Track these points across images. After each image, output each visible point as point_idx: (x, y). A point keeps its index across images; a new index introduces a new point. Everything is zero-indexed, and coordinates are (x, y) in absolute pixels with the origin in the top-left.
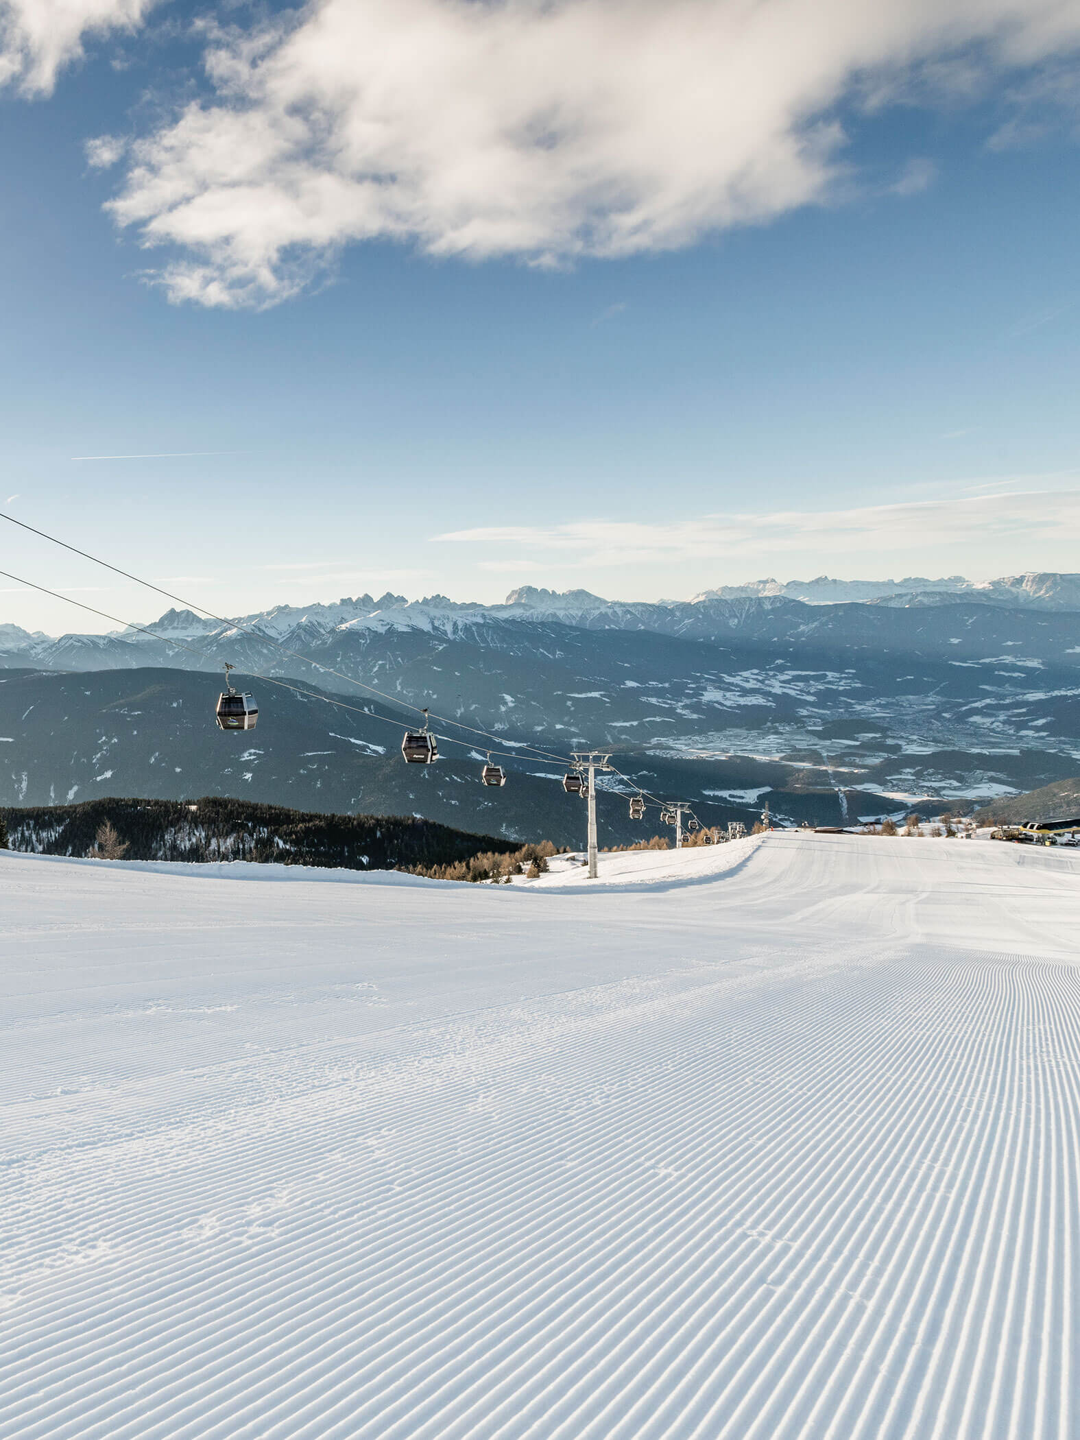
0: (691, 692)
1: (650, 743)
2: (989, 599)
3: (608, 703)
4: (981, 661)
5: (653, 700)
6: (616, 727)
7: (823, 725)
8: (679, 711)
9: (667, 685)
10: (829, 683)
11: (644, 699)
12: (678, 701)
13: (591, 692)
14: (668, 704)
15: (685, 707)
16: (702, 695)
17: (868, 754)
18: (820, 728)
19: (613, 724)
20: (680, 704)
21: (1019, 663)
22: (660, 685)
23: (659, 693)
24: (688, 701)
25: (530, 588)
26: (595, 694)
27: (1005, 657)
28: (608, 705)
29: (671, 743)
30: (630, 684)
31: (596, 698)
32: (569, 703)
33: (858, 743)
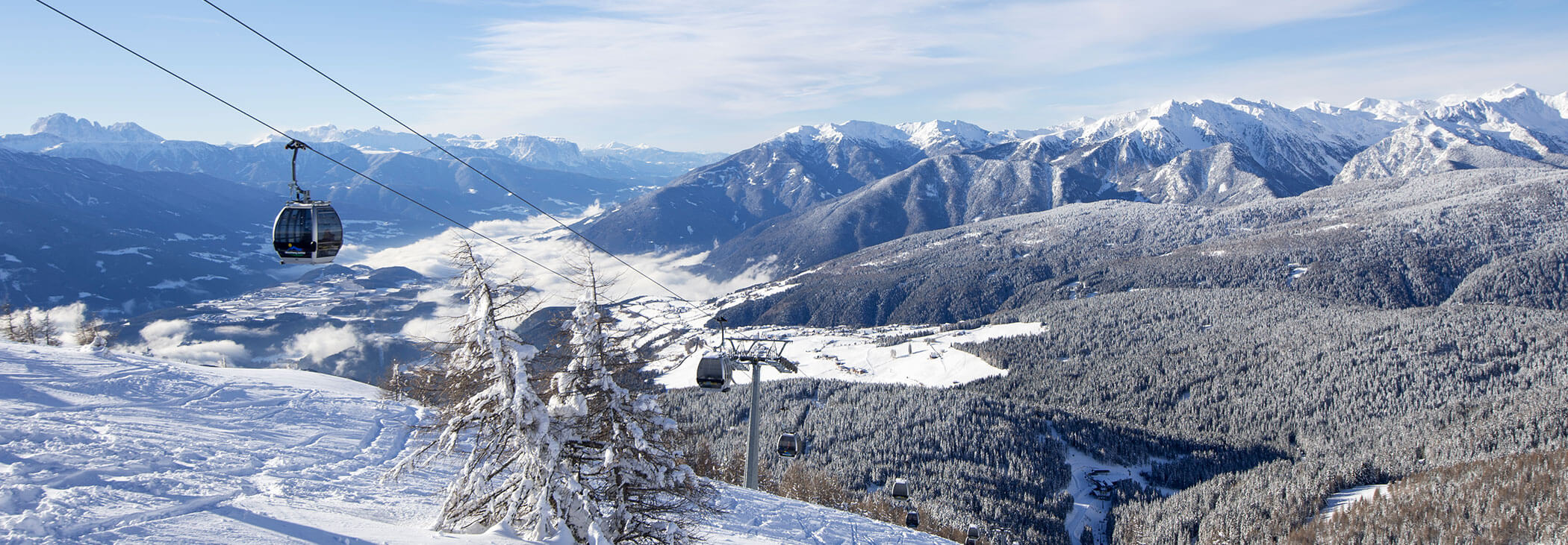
0: (248, 244)
1: (195, 307)
2: (496, 155)
3: (149, 260)
4: (491, 210)
5: (206, 256)
6: (159, 290)
7: (370, 273)
8: (233, 267)
9: (223, 237)
10: (379, 232)
11: (194, 255)
12: (234, 256)
13: (129, 247)
14: (222, 259)
15: (240, 262)
16: (260, 248)
17: (405, 300)
18: (367, 278)
19: (155, 287)
20: (236, 259)
21: (515, 212)
22: (215, 238)
23: (212, 247)
24: (244, 255)
25: (63, 117)
26: (133, 250)
27: (506, 206)
28: (149, 263)
29: (220, 305)
30: (181, 237)
31: (134, 254)
32: (100, 264)
33: (397, 290)
